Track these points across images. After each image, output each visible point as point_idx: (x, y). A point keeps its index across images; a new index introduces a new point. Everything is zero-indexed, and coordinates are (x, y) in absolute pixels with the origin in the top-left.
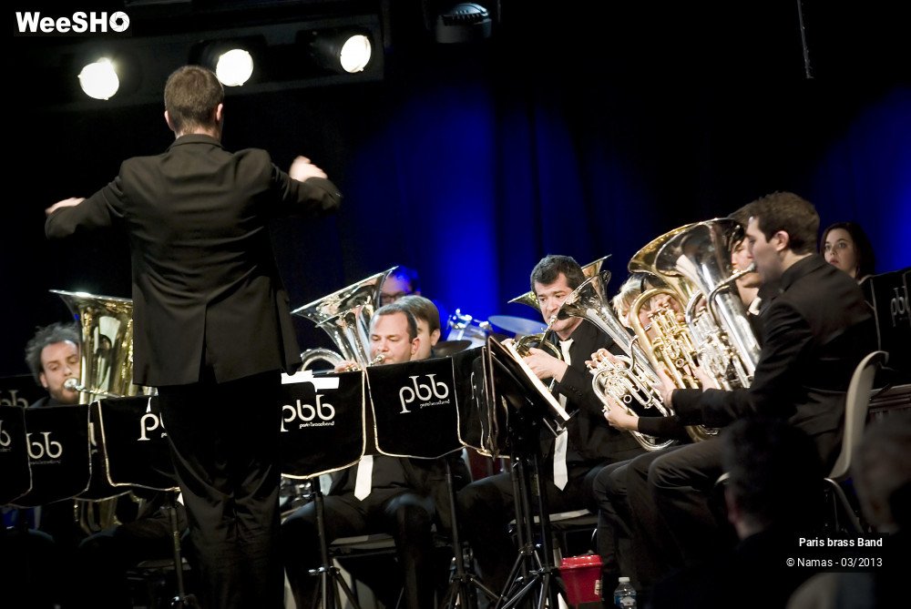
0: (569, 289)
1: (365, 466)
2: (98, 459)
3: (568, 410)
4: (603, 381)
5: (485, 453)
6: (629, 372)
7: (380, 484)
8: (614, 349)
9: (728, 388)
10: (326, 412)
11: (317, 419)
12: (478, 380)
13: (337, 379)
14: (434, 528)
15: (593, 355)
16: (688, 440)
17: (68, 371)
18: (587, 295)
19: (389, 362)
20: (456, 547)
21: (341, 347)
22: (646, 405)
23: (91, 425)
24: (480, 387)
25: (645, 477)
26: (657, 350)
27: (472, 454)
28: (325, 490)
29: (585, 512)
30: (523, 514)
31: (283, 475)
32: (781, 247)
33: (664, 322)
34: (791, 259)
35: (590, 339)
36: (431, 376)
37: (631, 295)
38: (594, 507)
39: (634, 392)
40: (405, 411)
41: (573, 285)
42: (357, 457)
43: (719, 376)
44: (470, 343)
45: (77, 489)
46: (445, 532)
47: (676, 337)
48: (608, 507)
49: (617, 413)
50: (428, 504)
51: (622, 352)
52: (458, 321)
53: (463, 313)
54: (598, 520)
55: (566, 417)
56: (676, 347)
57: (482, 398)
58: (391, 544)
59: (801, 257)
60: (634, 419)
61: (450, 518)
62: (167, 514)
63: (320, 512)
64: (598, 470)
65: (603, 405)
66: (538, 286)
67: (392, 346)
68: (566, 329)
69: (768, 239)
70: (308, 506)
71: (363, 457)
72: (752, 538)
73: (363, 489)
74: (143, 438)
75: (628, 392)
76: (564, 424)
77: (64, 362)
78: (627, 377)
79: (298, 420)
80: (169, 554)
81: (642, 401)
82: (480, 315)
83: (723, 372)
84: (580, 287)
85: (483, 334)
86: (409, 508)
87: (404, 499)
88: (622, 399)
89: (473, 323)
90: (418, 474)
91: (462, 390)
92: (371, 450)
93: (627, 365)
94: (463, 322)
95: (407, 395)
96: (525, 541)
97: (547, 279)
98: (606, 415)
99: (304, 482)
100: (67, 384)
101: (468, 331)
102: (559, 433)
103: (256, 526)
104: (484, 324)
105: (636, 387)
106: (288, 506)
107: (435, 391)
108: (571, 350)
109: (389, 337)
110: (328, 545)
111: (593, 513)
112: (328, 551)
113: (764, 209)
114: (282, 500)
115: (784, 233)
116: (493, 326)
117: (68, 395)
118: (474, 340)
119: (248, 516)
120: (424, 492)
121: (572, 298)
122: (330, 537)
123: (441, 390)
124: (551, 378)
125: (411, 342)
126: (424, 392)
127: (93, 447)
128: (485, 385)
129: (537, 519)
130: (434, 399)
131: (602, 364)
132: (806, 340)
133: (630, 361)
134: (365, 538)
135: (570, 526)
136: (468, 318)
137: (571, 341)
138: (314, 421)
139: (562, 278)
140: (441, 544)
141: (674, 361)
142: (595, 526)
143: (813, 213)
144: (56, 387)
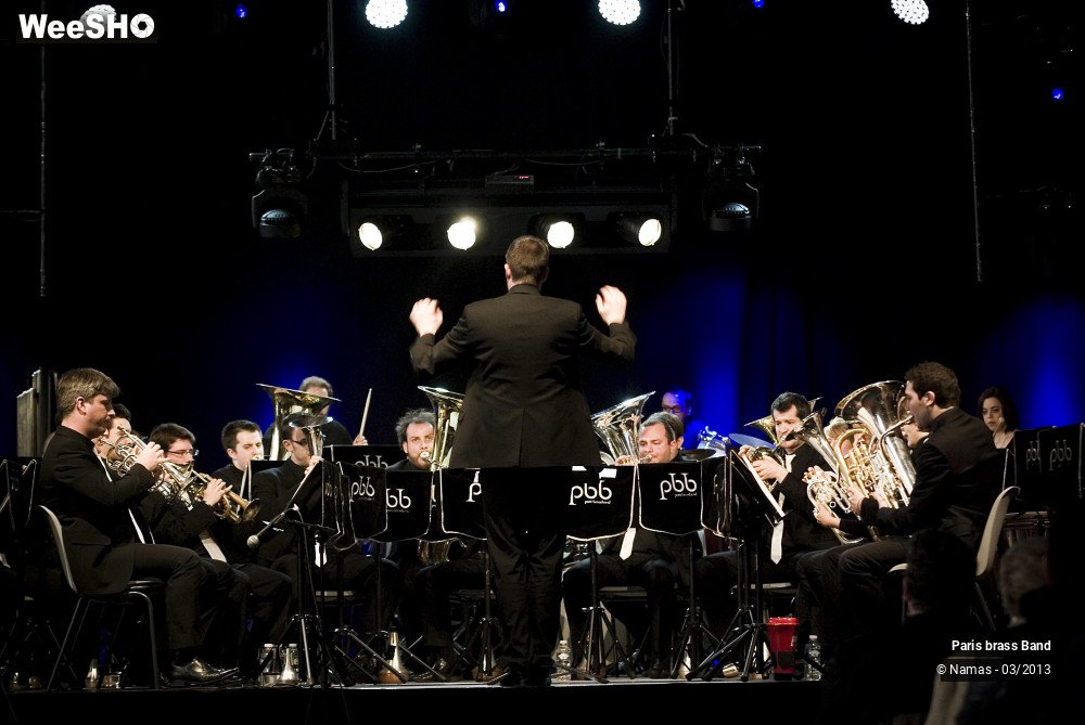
0: (798, 419)
1: (630, 535)
2: (436, 512)
3: (784, 509)
4: (815, 490)
5: (719, 534)
6: (835, 484)
7: (638, 548)
8: (825, 467)
9: (897, 507)
10: (605, 493)
11: (598, 498)
12: (719, 481)
13: (615, 470)
14: (676, 586)
15: (810, 469)
16: (870, 539)
17: (424, 446)
18: (809, 426)
19: (655, 461)
20: (692, 601)
21: (612, 450)
22: (847, 510)
23: (433, 487)
24: (720, 486)
25: (836, 565)
26: (852, 473)
27: (708, 534)
28: (599, 550)
29: (789, 584)
30: (742, 583)
31: (568, 536)
32: (930, 403)
33: (859, 454)
34: (937, 411)
35: (808, 458)
36: (685, 475)
37: (836, 428)
38: (795, 582)
39: (838, 500)
40: (663, 498)
41: (801, 416)
42: (625, 529)
43: (889, 497)
44: (714, 452)
45: (419, 533)
46: (684, 589)
47: (866, 465)
48: (806, 583)
49: (824, 514)
50: (674, 568)
51: (830, 469)
52: (706, 435)
53: (711, 430)
54: (797, 591)
55: (782, 514)
56: (866, 473)
57: (721, 494)
58: (644, 594)
59: (944, 410)
60: (837, 520)
61: (689, 579)
62: (482, 557)
63: (594, 566)
64: (802, 555)
65: (813, 507)
66: (776, 412)
67: (655, 448)
68: (792, 447)
69: (920, 398)
70: (587, 561)
71: (629, 529)
72: (916, 617)
73: (626, 552)
74: (470, 500)
75: (834, 500)
76: (779, 518)
77: (422, 438)
78: (834, 488)
79: (584, 498)
80: (482, 586)
81: (844, 508)
82: (723, 432)
83: (892, 494)
84: (805, 420)
85: (724, 446)
86: (658, 568)
87: (657, 562)
88: (828, 504)
89: (717, 437)
90: (667, 544)
91: (706, 487)
92: (635, 525)
93: (834, 479)
94: (710, 436)
95: (666, 487)
96: (743, 602)
97: (783, 408)
98: (816, 515)
99: (584, 543)
100: (422, 455)
101: (712, 444)
102: (775, 525)
103: (543, 573)
104: (725, 439)
105: (839, 496)
106: (570, 559)
107: (686, 486)
108: (793, 463)
109: (653, 441)
110: (598, 591)
111: (794, 586)
112: (597, 595)
113: (916, 374)
114: (566, 555)
115: (931, 393)
116: (732, 441)
117: (422, 463)
118: (717, 450)
119: (540, 566)
120: (670, 559)
121: (798, 426)
122: (600, 584)
123: (691, 486)
124: (775, 479)
125: (669, 444)
126: (678, 486)
127: (433, 503)
128: (726, 485)
129: (753, 587)
130: (685, 491)
131: (815, 478)
132: (947, 471)
133: (837, 476)
134: (625, 589)
135: (776, 593)
136: (714, 433)
137: (794, 455)
138: (595, 499)
139: (793, 410)
140: (680, 598)
141: (864, 482)
142: (794, 595)
143: (953, 378)
144: (414, 455)
